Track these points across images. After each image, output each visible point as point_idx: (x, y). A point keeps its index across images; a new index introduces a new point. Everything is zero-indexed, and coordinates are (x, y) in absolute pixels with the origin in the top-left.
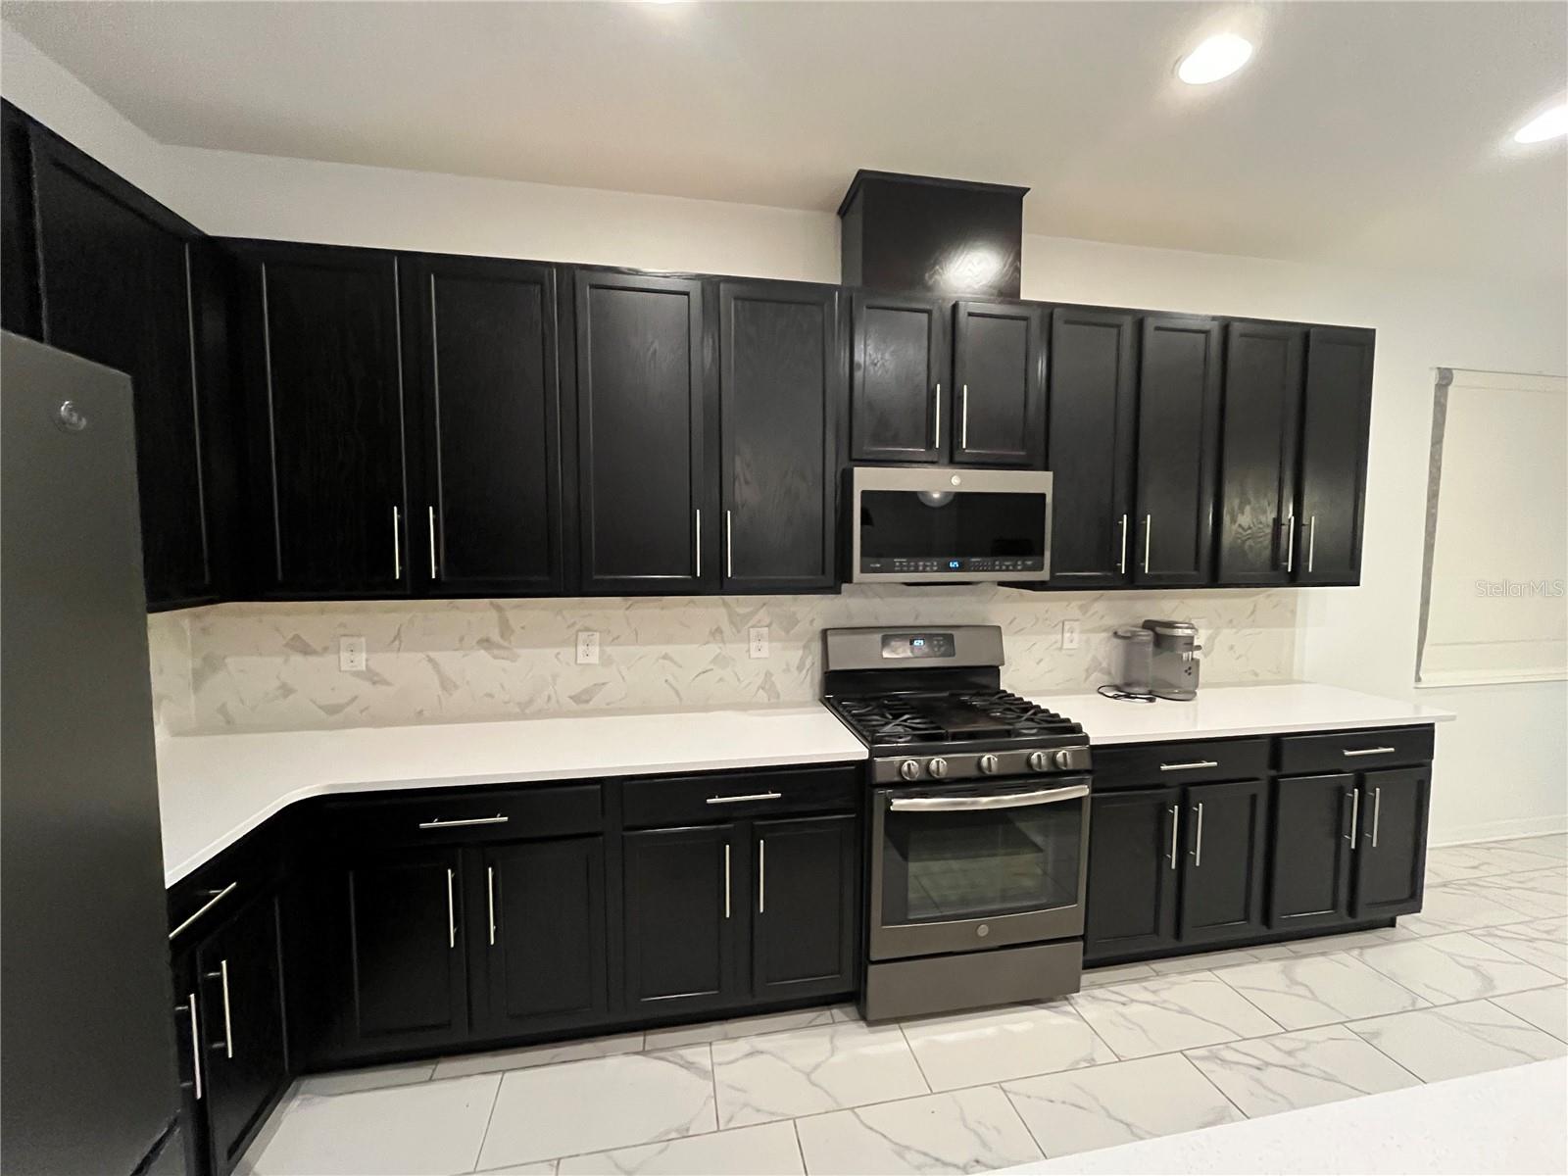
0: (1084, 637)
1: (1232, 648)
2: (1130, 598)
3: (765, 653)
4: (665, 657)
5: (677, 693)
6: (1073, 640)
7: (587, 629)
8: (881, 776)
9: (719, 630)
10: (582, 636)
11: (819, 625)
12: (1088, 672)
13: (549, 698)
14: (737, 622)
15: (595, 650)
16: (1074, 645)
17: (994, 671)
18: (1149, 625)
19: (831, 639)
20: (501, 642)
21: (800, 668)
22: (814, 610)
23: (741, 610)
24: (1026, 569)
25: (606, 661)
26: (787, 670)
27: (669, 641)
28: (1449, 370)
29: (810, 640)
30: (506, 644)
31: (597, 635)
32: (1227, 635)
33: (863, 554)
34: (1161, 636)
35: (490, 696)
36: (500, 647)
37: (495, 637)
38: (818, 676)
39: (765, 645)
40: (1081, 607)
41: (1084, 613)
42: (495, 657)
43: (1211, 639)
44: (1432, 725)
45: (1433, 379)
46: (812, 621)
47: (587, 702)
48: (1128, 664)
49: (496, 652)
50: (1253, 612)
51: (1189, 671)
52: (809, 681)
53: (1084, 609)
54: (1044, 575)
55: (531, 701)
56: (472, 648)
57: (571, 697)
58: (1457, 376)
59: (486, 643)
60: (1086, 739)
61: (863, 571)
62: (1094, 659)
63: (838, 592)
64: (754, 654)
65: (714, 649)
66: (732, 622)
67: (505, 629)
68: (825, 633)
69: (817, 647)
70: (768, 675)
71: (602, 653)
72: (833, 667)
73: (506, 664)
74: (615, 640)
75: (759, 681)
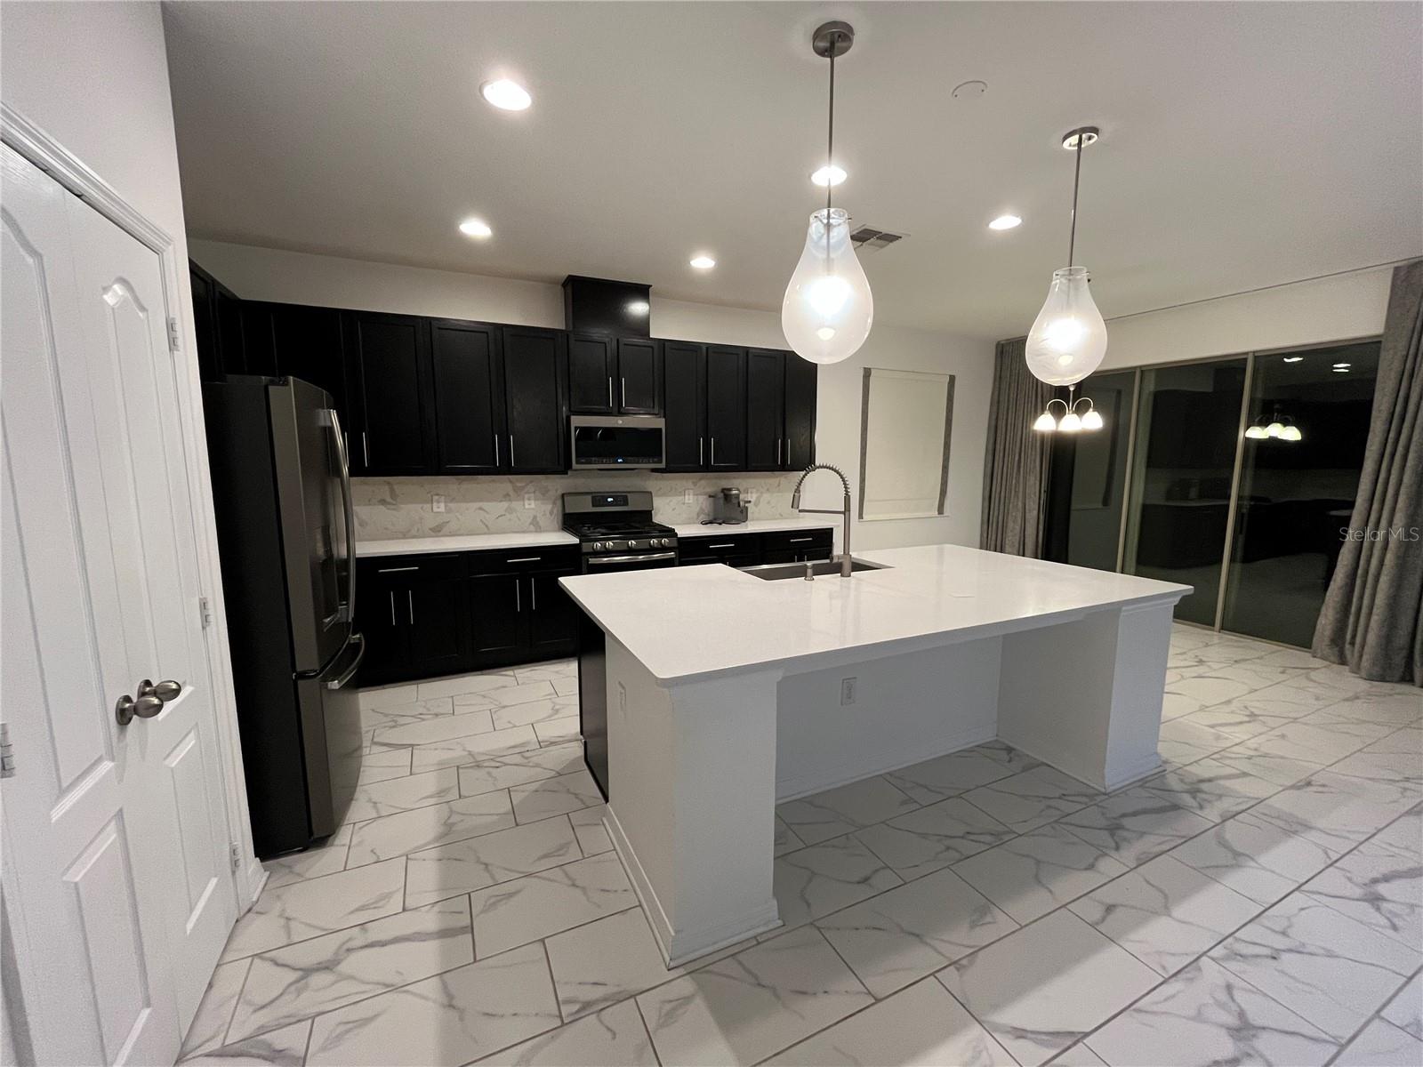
0: (696, 497)
1: (769, 503)
2: (716, 478)
3: (533, 506)
4: (481, 509)
5: (487, 526)
6: (689, 498)
7: (437, 495)
8: (585, 550)
9: (508, 495)
10: (436, 498)
11: (560, 492)
12: (698, 515)
13: (418, 530)
14: (518, 491)
15: (442, 505)
16: (690, 501)
17: (648, 514)
18: (723, 490)
19: (565, 498)
20: (392, 501)
21: (551, 513)
22: (557, 484)
23: (519, 485)
24: (654, 462)
25: (448, 511)
26: (544, 515)
27: (481, 501)
28: (870, 369)
29: (556, 500)
30: (394, 502)
31: (443, 497)
32: (766, 496)
33: (577, 456)
34: (726, 495)
35: (386, 529)
36: (389, 503)
37: (389, 500)
38: (560, 517)
39: (533, 502)
40: (693, 483)
41: (695, 486)
42: (388, 509)
43: (758, 498)
44: (832, 529)
45: (861, 373)
46: (557, 491)
47: (440, 531)
48: (715, 509)
49: (388, 506)
50: (779, 485)
51: (742, 512)
52: (557, 519)
53: (695, 484)
54: (663, 465)
55: (409, 531)
56: (375, 505)
57: (430, 529)
58: (873, 372)
59: (383, 502)
60: (677, 534)
61: (577, 463)
62: (701, 508)
63: (567, 474)
64: (527, 506)
65: (505, 504)
66: (514, 490)
67: (393, 495)
68: (563, 495)
69: (559, 503)
70: (535, 517)
71: (446, 506)
72: (567, 511)
73: (394, 512)
74: (453, 500)
75: (530, 520)
